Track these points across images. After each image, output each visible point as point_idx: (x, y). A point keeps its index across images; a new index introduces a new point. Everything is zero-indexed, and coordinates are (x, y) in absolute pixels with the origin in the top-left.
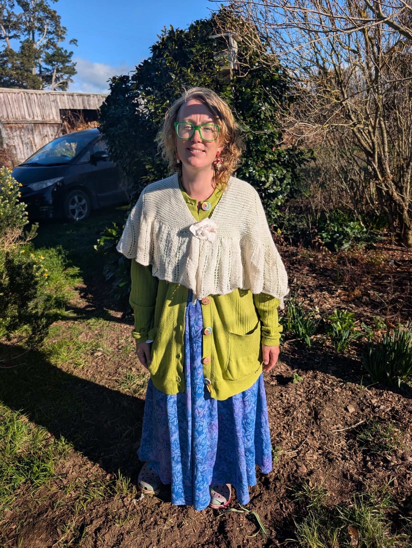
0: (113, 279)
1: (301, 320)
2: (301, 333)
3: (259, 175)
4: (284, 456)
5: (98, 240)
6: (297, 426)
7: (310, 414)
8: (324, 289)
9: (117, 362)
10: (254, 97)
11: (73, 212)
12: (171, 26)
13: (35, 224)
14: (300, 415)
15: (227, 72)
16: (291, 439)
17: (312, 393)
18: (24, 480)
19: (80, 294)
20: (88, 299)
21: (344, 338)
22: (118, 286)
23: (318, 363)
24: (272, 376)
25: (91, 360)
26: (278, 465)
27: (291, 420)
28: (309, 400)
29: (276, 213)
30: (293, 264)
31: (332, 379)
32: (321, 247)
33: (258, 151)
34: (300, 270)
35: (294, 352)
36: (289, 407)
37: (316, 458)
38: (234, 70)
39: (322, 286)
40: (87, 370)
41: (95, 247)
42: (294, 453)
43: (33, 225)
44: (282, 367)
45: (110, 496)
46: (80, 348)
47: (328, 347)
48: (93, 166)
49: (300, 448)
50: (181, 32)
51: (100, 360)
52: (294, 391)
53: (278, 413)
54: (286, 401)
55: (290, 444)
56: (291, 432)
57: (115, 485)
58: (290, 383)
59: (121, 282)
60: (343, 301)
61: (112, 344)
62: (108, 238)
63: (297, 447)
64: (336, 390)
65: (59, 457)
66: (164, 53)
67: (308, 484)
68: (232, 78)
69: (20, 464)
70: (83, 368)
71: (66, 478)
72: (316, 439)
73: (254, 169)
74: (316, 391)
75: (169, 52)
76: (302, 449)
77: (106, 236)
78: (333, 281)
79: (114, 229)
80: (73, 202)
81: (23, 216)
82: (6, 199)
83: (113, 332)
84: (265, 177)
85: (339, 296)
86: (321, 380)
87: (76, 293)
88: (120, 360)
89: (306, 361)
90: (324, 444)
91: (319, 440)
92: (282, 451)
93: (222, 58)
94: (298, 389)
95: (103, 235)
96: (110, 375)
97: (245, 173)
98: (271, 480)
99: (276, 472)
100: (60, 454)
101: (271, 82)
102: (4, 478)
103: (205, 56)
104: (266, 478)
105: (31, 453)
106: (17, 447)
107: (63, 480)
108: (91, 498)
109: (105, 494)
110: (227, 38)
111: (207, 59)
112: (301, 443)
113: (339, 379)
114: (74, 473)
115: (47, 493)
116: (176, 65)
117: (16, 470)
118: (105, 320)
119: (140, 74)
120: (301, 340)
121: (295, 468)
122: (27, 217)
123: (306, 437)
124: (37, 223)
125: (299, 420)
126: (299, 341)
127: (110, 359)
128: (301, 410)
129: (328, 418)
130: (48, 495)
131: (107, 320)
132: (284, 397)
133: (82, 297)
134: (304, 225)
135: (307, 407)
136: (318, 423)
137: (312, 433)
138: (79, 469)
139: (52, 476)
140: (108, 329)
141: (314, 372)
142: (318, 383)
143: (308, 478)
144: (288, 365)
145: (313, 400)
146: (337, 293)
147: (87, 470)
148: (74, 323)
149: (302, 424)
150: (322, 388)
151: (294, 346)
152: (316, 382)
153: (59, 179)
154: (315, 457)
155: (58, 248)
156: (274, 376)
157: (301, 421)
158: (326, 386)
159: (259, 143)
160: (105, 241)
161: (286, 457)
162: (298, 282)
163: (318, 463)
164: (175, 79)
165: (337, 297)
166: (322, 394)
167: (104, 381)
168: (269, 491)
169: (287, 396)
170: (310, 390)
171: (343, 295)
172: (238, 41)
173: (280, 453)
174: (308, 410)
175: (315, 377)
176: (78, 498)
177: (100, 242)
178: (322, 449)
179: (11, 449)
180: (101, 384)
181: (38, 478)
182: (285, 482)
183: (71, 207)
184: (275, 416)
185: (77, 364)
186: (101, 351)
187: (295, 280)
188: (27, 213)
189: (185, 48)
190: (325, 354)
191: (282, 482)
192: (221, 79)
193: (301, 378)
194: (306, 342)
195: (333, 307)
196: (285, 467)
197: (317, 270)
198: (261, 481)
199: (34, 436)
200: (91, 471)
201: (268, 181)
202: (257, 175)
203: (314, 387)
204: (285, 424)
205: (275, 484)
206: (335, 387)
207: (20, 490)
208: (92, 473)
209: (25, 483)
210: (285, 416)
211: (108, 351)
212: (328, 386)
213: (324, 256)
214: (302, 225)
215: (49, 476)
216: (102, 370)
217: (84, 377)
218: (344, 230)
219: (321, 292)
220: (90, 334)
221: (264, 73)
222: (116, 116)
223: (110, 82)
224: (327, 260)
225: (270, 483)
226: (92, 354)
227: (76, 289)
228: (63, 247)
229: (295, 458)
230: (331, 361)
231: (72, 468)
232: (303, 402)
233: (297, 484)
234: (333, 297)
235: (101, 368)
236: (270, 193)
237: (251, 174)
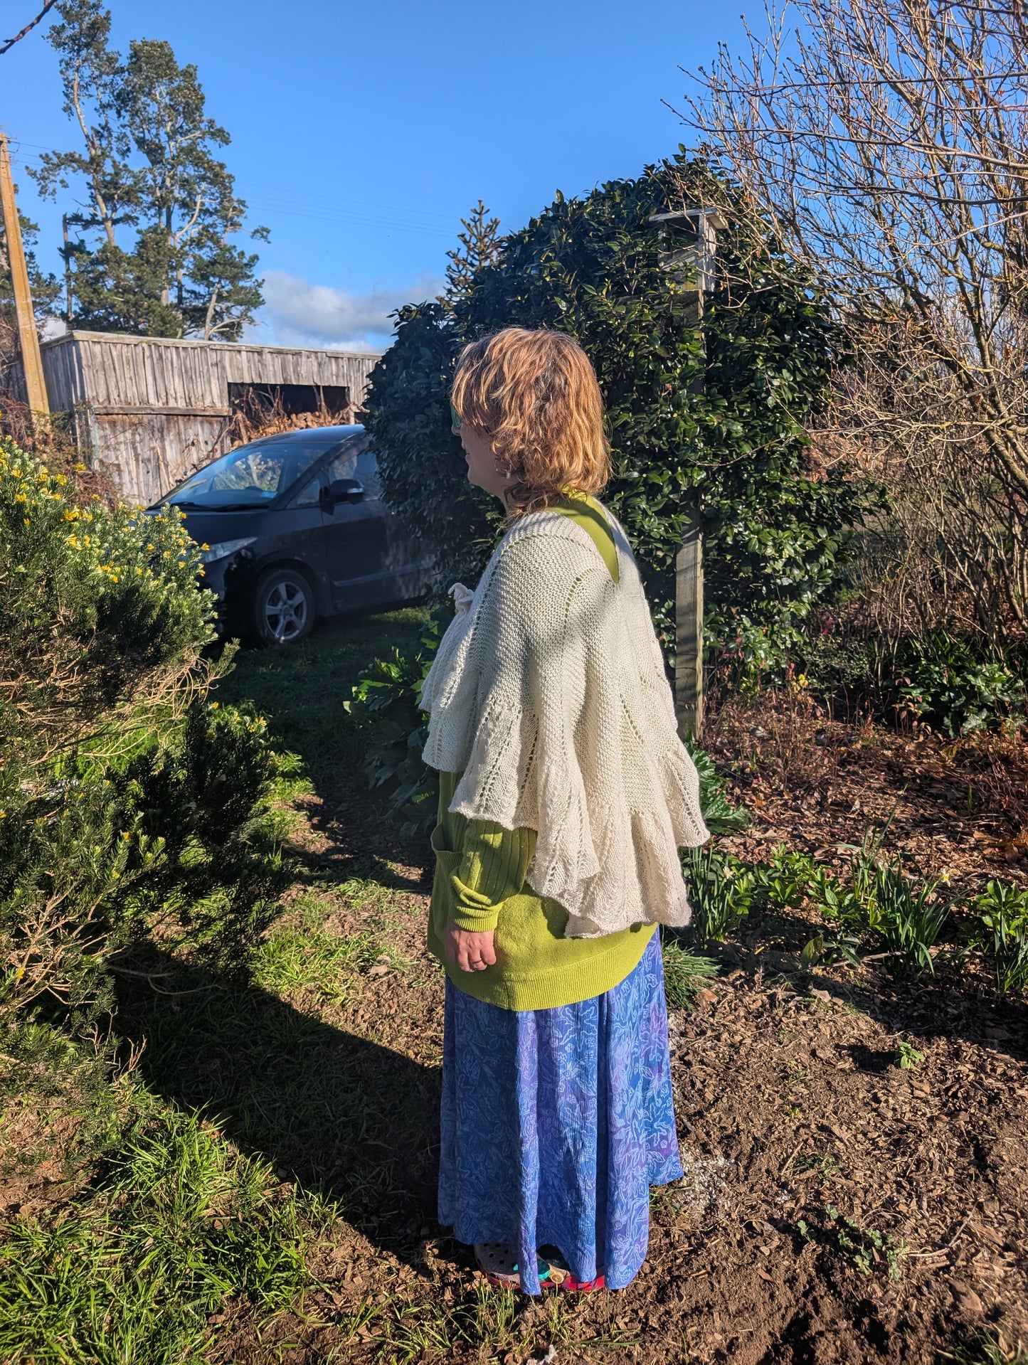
0: (392, 784)
1: (903, 904)
2: (903, 938)
3: (759, 540)
4: (914, 1264)
5: (354, 689)
6: (934, 1183)
7: (961, 1152)
8: (934, 828)
9: (428, 993)
10: (757, 356)
11: (274, 621)
12: (558, 191)
13: (231, 642)
14: (935, 1154)
15: (691, 299)
16: (924, 1217)
17: (955, 1095)
18: (230, 1292)
19: (310, 819)
20: (331, 831)
21: (1021, 956)
22: (409, 800)
23: (957, 1018)
24: (837, 1046)
25: (362, 984)
26: (901, 1287)
27: (913, 1167)
28: (953, 1114)
29: (791, 635)
30: (843, 763)
31: (1004, 1062)
32: (915, 723)
33: (762, 483)
34: (864, 779)
35: (885, 987)
36: (901, 1132)
37: (1003, 1274)
38: (706, 293)
39: (928, 821)
40: (356, 1011)
41: (346, 705)
42: (937, 1258)
43: (227, 645)
44: (862, 1024)
45: (465, 1348)
46: (332, 955)
47: (974, 976)
48: (325, 514)
49: (953, 1244)
50: (581, 204)
51: (385, 987)
52: (905, 1088)
53: (874, 1143)
54: (890, 1114)
55: (922, 1232)
56: (919, 1198)
57: (475, 1317)
58: (892, 1067)
59: (418, 793)
60: (991, 860)
61: (410, 945)
62: (380, 685)
63: (945, 1240)
64: (1020, 1092)
65: (313, 1232)
66: (541, 252)
67: (997, 1340)
68: (701, 312)
69: (217, 1245)
70: (343, 1005)
71: (339, 1292)
72: (992, 1223)
73: (746, 528)
74: (967, 1092)
75: (553, 250)
76: (958, 1247)
77: (374, 679)
78: (954, 808)
79: (395, 663)
80: (275, 599)
81: (206, 622)
82: (170, 580)
83: (406, 916)
84: (774, 546)
85: (977, 847)
86: (973, 1063)
87: (302, 817)
88: (437, 987)
89: (923, 1011)
90: (1016, 1236)
91: (1000, 1224)
92: (908, 1248)
93: (681, 264)
94: (915, 1083)
95: (366, 677)
96: (415, 1025)
97: (726, 535)
98: (889, 1328)
99: (899, 1307)
100: (317, 1225)
101: (797, 320)
102: (178, 1283)
103: (639, 261)
104: (873, 1322)
105: (237, 1220)
106: (203, 1205)
107: (333, 1294)
108: (414, 1349)
109: (450, 1340)
110: (696, 219)
111: (644, 267)
112: (953, 1230)
113: (1022, 1064)
114: (358, 1280)
115: (298, 1330)
116: (568, 279)
117: (205, 1261)
118: (383, 885)
119: (477, 300)
120: (902, 956)
121: (950, 1300)
122: (212, 626)
123: (964, 1214)
124: (236, 641)
125: (936, 1168)
126: (897, 957)
127: (410, 986)
128: (935, 1141)
129: (1013, 1165)
130: (298, 1336)
131: (388, 887)
132: (883, 1104)
133: (314, 827)
134: (862, 668)
135: (950, 1134)
136: (991, 1177)
137: (980, 1207)
138: (370, 1269)
139: (306, 1286)
140: (394, 908)
141: (949, 1042)
142: (965, 1068)
143: (992, 1326)
144: (876, 1020)
145: (963, 1116)
146: (972, 841)
147: (390, 1272)
148: (305, 891)
149: (946, 1179)
150: (981, 1085)
151: (884, 970)
152: (960, 1068)
153: (245, 542)
154: (999, 1271)
155: (244, 706)
156: (844, 1048)
157: (942, 1172)
158: (991, 1081)
159: (767, 463)
160: (371, 691)
161: (918, 1267)
162: (866, 810)
163: (1010, 1287)
164: (567, 312)
165: (972, 849)
166: (985, 1100)
167: (402, 1040)
168: (889, 1358)
169: (891, 1101)
170: (947, 1090)
171: (989, 845)
172: (718, 226)
173: (903, 1253)
174: (956, 1142)
175: (956, 1055)
176: (380, 1346)
177: (358, 692)
178: (1015, 1250)
179: (188, 1206)
180: (395, 1047)
181: (268, 1287)
182: (929, 1334)
183: (270, 610)
184: (868, 1154)
185: (326, 994)
186: (385, 963)
187: (857, 803)
188: (215, 615)
189: (590, 241)
190: (972, 996)
191: (922, 1333)
192: (678, 313)
193: (920, 1057)
194: (915, 960)
195: (968, 874)
196: (922, 1294)
197: (906, 779)
198: (860, 1330)
199: (240, 1174)
200: (402, 1275)
201: (781, 557)
202: (755, 541)
203: (958, 1080)
204: (898, 1175)
205: (904, 1341)
206: (1016, 1085)
207: (223, 1318)
208: (404, 1282)
209: (233, 1299)
210: (895, 1156)
211: (401, 963)
212: (997, 1080)
213: (921, 746)
214: (859, 667)
215: (297, 1284)
216: (393, 1011)
217: (349, 1028)
218: (969, 682)
219: (930, 835)
220: (350, 919)
221: (782, 300)
222: (410, 396)
223: (397, 318)
224: (928, 757)
225: (887, 1336)
226: (363, 970)
227: (299, 807)
228: (255, 704)
229: (946, 1269)
230: (990, 1015)
231: (351, 1265)
232: (938, 1118)
233: (964, 1344)
234: (963, 851)
235: (390, 1007)
236: (782, 587)
237: (740, 538)
